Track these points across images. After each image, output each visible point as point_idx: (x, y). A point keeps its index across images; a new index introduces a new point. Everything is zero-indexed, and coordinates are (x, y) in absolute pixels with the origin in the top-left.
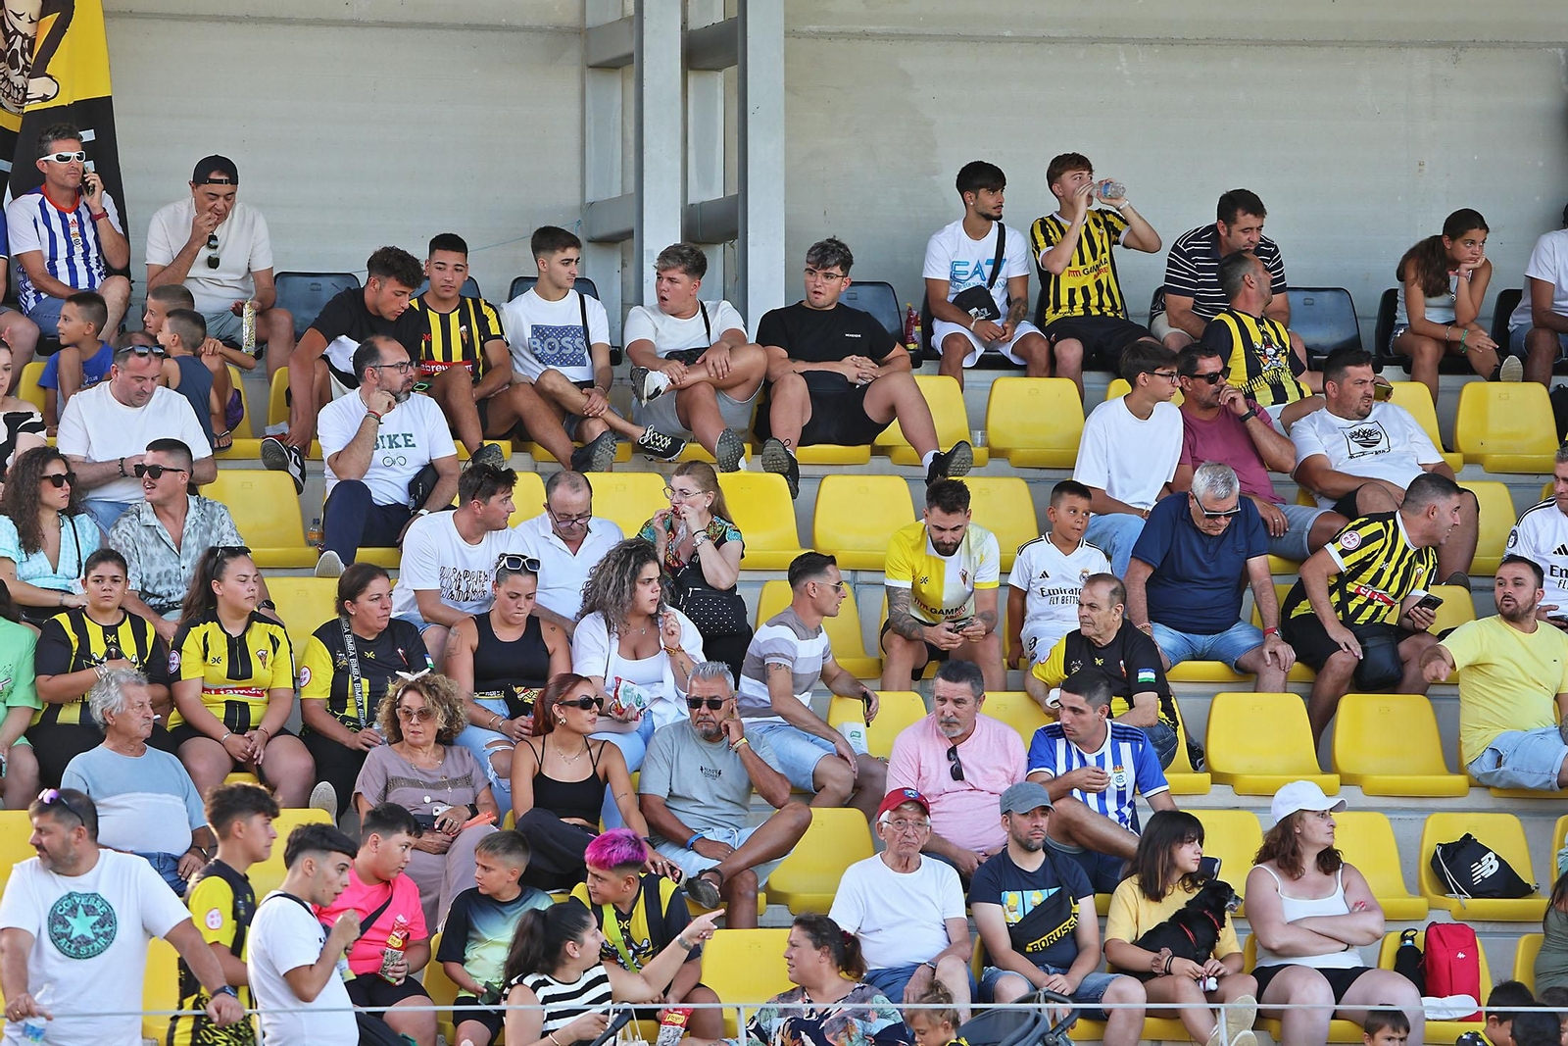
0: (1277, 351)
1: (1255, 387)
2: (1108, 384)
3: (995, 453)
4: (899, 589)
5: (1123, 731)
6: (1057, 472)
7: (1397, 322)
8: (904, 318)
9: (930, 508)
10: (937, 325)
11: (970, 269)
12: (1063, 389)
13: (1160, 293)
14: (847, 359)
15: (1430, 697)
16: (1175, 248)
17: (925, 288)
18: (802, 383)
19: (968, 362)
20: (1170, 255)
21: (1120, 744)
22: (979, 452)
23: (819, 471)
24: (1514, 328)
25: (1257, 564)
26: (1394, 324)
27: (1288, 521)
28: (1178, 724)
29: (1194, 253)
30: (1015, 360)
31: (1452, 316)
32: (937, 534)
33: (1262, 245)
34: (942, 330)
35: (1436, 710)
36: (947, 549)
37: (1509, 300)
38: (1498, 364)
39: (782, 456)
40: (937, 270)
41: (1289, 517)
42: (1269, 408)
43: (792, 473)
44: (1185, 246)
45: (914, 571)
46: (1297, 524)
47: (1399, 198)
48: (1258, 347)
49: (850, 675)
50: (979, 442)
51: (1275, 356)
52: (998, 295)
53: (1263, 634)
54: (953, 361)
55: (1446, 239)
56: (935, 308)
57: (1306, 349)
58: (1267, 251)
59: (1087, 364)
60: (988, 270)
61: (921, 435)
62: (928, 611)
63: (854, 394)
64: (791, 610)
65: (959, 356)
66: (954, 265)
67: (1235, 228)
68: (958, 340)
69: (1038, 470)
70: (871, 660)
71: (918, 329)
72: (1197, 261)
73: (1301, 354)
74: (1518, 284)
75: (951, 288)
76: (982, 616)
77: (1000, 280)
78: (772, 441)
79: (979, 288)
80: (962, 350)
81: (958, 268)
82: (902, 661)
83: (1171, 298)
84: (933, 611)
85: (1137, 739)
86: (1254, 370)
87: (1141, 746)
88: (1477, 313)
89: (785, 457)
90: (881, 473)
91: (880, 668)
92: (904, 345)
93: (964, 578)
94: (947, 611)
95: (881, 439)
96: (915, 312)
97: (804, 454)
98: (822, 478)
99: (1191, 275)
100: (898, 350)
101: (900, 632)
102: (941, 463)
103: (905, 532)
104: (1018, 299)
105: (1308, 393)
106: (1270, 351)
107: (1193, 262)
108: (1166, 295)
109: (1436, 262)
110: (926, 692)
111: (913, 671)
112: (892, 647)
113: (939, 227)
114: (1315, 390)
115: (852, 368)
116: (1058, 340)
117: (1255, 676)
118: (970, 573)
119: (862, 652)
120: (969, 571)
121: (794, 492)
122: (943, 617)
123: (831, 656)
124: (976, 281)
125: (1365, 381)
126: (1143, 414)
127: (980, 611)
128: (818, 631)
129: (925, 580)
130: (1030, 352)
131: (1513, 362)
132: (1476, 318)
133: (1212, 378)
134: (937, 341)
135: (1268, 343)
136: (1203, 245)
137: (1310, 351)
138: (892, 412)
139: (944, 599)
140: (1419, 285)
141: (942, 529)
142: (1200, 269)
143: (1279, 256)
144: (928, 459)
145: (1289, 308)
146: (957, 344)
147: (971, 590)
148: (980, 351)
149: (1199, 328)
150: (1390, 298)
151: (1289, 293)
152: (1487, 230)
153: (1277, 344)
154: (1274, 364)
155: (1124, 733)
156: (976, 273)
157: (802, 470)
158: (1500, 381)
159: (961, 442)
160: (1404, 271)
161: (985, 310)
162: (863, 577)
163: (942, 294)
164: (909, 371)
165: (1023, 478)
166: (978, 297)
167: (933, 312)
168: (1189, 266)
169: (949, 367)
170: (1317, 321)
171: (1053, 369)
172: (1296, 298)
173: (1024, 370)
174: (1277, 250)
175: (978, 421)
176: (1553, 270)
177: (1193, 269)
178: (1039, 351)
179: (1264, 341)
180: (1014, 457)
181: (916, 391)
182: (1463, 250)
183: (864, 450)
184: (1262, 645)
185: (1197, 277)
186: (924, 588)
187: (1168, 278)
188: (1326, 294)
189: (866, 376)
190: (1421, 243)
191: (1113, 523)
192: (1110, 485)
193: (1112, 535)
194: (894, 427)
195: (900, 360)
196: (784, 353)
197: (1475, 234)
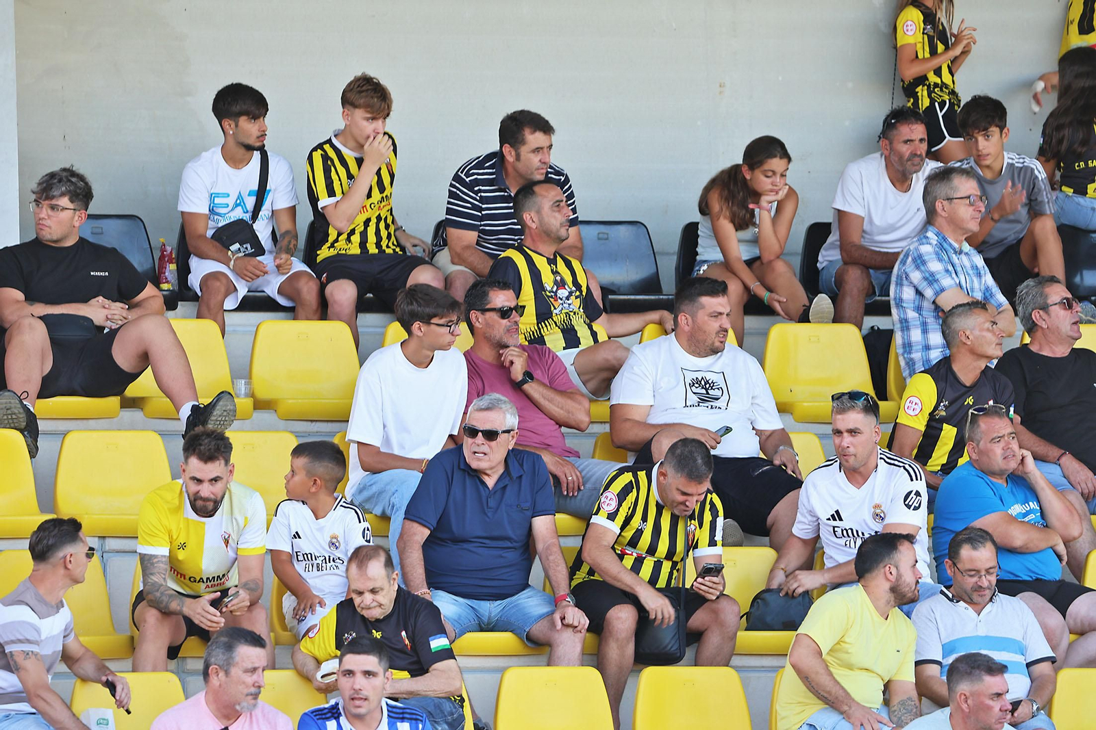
0: (571, 293)
1: (544, 332)
2: (385, 327)
3: (261, 405)
4: (155, 556)
5: (401, 711)
6: (330, 424)
7: (698, 258)
8: (157, 255)
9: (187, 458)
10: (194, 262)
11: (231, 201)
12: (336, 332)
13: (441, 227)
14: (93, 301)
15: (738, 669)
16: (457, 178)
17: (181, 220)
18: (41, 329)
19: (230, 303)
20: (451, 185)
21: (399, 724)
22: (243, 403)
23: (61, 426)
24: (824, 265)
25: (541, 524)
26: (696, 260)
27: (583, 478)
28: (464, 701)
29: (477, 182)
30: (282, 301)
31: (756, 252)
32: (194, 487)
33: (551, 173)
34: (200, 269)
35: (745, 684)
36: (205, 507)
37: (818, 234)
38: (808, 304)
39: (17, 409)
40: (194, 202)
41: (583, 474)
42: (561, 353)
43: (30, 429)
44: (468, 175)
45: (171, 537)
46: (593, 479)
47: (699, 123)
48: (549, 289)
49: (94, 656)
50: (243, 392)
51: (568, 298)
52: (262, 229)
53: (556, 602)
54: (213, 302)
55: (745, 169)
56: (191, 243)
57: (601, 287)
58: (558, 179)
59: (362, 306)
60: (250, 202)
61: (177, 385)
62: (187, 581)
63: (103, 339)
64: (29, 584)
65: (220, 297)
66: (212, 197)
67: (524, 150)
68: (218, 279)
69: (310, 423)
70: (122, 638)
71: (173, 267)
72: (480, 191)
73: (597, 295)
74: (828, 217)
75: (210, 222)
76: (245, 586)
77: (265, 212)
78: (7, 393)
79: (240, 222)
80: (223, 290)
81: (217, 201)
82: (156, 636)
83: (453, 232)
84: (192, 580)
85: (416, 719)
86: (544, 314)
87: (420, 726)
88: (782, 248)
89: (21, 411)
90: (132, 427)
91: (132, 646)
92: (157, 284)
93: (227, 542)
94: (208, 579)
95: (132, 390)
96: (169, 249)
97: (43, 407)
98: (65, 434)
99: (474, 207)
100: (149, 290)
101: (155, 604)
102: (200, 414)
103: (158, 492)
104: (287, 232)
105: (602, 337)
106: (563, 293)
107: (476, 193)
108: (447, 228)
109: (739, 193)
110: (183, 672)
111: (169, 648)
112: (145, 621)
113: (195, 155)
114: (611, 335)
115: (99, 311)
116: (329, 280)
117: (548, 649)
118: (234, 536)
119: (111, 629)
120: (232, 534)
121: (33, 451)
122: (203, 586)
123: (72, 636)
124: (238, 214)
125: (721, 314)
126: (422, 361)
127: (243, 580)
128: (60, 605)
129: (183, 546)
130: (298, 292)
131: (823, 302)
132: (781, 254)
133: (504, 313)
134: (194, 280)
135: (561, 284)
136: (485, 174)
137: (605, 290)
138: (145, 359)
139: (203, 568)
140: (725, 218)
141: (199, 481)
142: (483, 200)
143: (570, 187)
144: (186, 411)
145: (582, 243)
146: (218, 284)
147: (234, 556)
148: (242, 291)
149: (486, 266)
150: (690, 232)
151: (582, 227)
152: (789, 159)
153: (571, 285)
154: (568, 306)
155: (403, 713)
156: (237, 205)
157: (42, 425)
158: (810, 322)
159: (222, 392)
160: (707, 203)
161: (249, 246)
162: (112, 544)
163: (201, 230)
164: (163, 314)
165: (292, 432)
166: (240, 232)
167: (191, 249)
168: (471, 198)
169: (209, 309)
170: (613, 257)
171: (323, 310)
172: (589, 232)
173: (292, 312)
174: (567, 180)
175: (242, 370)
176: (861, 201)
177: (476, 199)
178: (309, 290)
179: (556, 282)
180: (282, 408)
181: (171, 336)
182: (762, 181)
183: (114, 401)
184: (552, 613)
185: (481, 209)
186: (181, 555)
187: (449, 211)
188: (622, 228)
189: (116, 317)
190: (723, 172)
191: (392, 481)
192: (387, 440)
193: (390, 493)
194: (147, 376)
195: (151, 301)
196: (19, 295)
197: (776, 163)
